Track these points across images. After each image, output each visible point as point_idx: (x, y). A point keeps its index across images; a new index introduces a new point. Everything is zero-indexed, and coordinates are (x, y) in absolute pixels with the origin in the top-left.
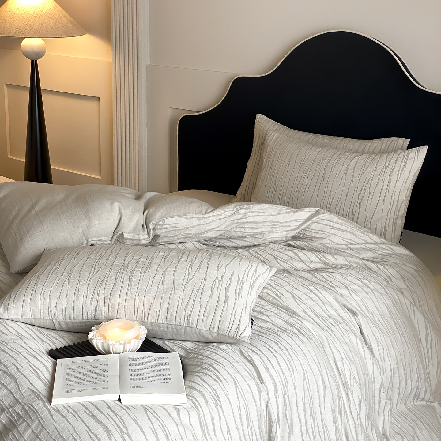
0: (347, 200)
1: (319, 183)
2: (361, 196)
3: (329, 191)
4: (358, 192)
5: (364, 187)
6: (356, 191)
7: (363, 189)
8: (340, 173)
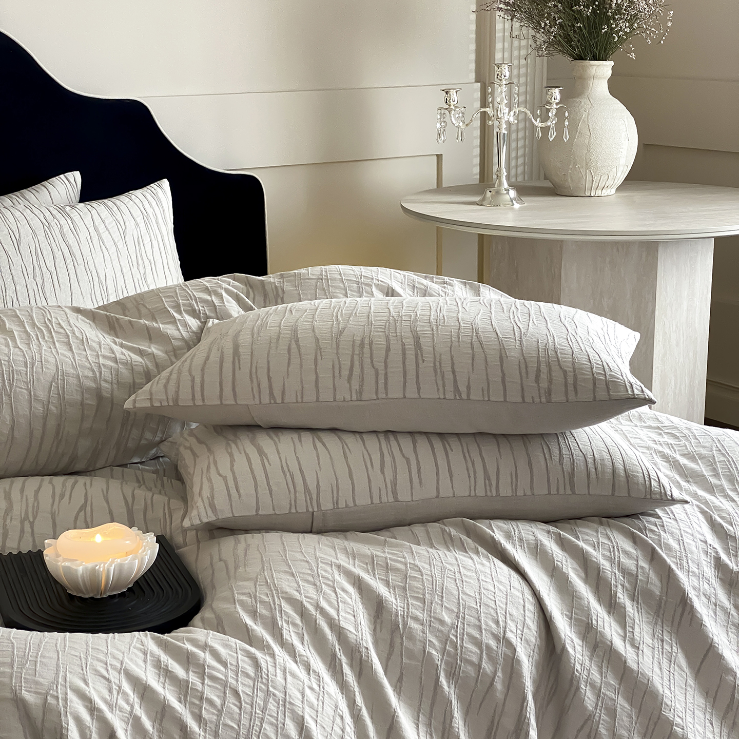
0: (126, 281)
1: (70, 266)
2: (141, 268)
3: (94, 273)
4: (135, 263)
5: (138, 255)
6: (130, 262)
7: (139, 258)
8: (93, 242)
